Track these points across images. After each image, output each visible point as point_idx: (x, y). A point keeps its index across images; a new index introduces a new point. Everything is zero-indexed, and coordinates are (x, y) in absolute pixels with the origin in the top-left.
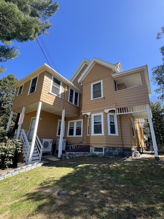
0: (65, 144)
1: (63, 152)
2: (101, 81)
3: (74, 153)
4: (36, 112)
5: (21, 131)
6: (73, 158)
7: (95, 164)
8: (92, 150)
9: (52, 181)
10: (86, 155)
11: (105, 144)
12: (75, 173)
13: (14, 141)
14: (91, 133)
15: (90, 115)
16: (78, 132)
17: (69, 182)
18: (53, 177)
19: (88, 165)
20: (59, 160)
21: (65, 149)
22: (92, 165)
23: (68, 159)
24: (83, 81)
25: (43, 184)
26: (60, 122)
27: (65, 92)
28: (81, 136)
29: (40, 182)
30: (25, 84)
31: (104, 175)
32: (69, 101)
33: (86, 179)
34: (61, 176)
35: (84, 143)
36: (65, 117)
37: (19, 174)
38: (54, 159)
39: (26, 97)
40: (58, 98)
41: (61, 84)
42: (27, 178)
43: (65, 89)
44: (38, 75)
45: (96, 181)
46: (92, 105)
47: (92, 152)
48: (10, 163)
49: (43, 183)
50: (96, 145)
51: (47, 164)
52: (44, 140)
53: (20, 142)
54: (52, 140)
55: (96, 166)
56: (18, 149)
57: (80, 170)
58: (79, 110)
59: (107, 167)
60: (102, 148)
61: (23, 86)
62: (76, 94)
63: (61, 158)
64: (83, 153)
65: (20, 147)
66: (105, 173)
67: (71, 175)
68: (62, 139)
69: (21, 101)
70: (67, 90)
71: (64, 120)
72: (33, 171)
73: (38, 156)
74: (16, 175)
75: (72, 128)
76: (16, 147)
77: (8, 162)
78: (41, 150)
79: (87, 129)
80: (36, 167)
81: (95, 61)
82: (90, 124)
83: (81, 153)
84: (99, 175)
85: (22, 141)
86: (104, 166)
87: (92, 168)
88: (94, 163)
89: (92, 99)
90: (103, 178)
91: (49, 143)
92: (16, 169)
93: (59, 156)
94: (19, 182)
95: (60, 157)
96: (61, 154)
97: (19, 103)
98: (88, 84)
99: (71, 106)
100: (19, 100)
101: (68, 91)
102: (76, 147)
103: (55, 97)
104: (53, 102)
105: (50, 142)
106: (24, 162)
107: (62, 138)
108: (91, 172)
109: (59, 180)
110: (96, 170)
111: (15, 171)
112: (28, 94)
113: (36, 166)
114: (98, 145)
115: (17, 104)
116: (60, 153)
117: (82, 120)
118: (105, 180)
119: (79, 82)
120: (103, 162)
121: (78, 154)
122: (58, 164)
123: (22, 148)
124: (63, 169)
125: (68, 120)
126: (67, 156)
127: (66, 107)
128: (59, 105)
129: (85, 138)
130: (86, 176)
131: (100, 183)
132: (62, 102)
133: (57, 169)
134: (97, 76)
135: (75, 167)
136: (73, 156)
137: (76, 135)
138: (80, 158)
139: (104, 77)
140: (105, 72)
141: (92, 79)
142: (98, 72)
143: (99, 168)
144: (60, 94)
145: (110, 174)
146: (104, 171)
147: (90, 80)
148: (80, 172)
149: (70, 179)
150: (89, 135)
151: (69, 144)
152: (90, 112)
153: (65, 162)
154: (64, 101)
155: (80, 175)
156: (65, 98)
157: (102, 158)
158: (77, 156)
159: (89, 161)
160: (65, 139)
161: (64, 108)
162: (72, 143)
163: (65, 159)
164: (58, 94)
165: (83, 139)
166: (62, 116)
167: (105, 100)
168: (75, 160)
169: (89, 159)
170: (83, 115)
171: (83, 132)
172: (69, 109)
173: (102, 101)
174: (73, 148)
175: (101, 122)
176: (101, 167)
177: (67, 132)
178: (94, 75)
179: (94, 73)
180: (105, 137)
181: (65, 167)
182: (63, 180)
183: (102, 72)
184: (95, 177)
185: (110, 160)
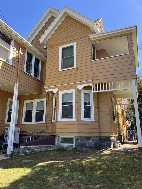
0: (18, 135)
1: (15, 146)
2: (74, 44)
6: (30, 154)
7: (62, 160)
8: (58, 141)
10: (49, 149)
11: (76, 132)
12: (33, 174)
14: (57, 118)
15: (57, 93)
19: (52, 163)
20: (8, 158)
21: (17, 141)
22: (58, 162)
23: (23, 156)
24: (47, 41)
26: (11, 103)
27: (18, 56)
28: (44, 122)
31: (74, 175)
32: (25, 71)
33: (48, 182)
34: (11, 180)
35: (48, 132)
36: (19, 95)
38: (0, 157)
40: (6, 65)
41: (12, 43)
43: (19, 51)
45: (63, 183)
46: (60, 78)
47: (58, 144)
50: (64, 134)
55: (63, 163)
57: (40, 170)
58: (40, 84)
59: (79, 163)
60: (73, 138)
62: (37, 61)
63: (12, 155)
64: (45, 146)
66: (75, 171)
67: (26, 178)
68: (14, 127)
70: (22, 54)
71: (18, 99)
75: (29, 111)
79: (53, 113)
82: (56, 105)
83: (43, 146)
84: (66, 174)
86: (74, 162)
87: (57, 166)
88: (60, 159)
89: (60, 69)
90: (73, 179)
93: (9, 152)
96: (12, 150)
98: (54, 47)
99: (28, 78)
101: (24, 55)
102: (35, 138)
107: (14, 125)
108: (55, 171)
109: (8, 187)
110: (63, 169)
114: (67, 134)
116: (10, 149)
117: (45, 100)
119: (41, 42)
120: (72, 158)
121: (38, 148)
122: (6, 164)
124: (14, 171)
125: (24, 99)
126: (21, 151)
127: (20, 80)
128: (9, 75)
129: (49, 125)
130: (48, 178)
131: (68, 186)
132: (13, 71)
133: (4, 171)
134: (68, 36)
135: (32, 166)
136: (29, 152)
137: (36, 121)
138: (41, 153)
139: (78, 38)
140: (80, 30)
141: (61, 40)
142: (70, 30)
143: (67, 165)
144: (11, 59)
145: (82, 172)
146: (74, 169)
147: (58, 41)
148: (41, 172)
149: (25, 184)
150: (55, 121)
151: (25, 134)
152: (57, 89)
153: (18, 160)
154: (17, 70)
155: (40, 176)
156: (18, 66)
157: (72, 151)
158: (36, 152)
159: (54, 157)
160: (19, 127)
161: (17, 80)
162: (29, 133)
163: (18, 155)
164: (7, 59)
165: (46, 126)
166: (13, 93)
167: (79, 71)
168: (34, 156)
169: (53, 154)
170: (46, 92)
171: (46, 117)
172: (25, 83)
173: (74, 72)
174: (31, 140)
175: (72, 102)
176: (71, 163)
177: (22, 117)
178: (65, 34)
179: (65, 31)
180: (77, 123)
181: (17, 167)
182: (14, 187)
183: (76, 30)
184: (61, 178)
185: (82, 153)
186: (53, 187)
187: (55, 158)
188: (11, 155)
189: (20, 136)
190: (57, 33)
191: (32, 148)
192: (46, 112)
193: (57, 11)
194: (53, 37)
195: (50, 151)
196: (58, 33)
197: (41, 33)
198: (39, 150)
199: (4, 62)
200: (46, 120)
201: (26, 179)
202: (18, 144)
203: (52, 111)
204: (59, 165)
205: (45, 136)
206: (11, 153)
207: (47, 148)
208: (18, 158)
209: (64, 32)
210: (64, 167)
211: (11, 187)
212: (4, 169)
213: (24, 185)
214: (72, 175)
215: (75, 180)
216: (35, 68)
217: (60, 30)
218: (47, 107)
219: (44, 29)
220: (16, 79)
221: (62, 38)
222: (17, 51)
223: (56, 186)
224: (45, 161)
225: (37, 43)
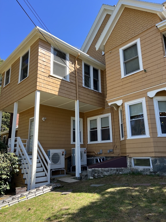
0: (85, 155)
1: (83, 168)
2: (138, 41)
3: (100, 169)
4: (33, 109)
5: (16, 141)
6: (99, 177)
7: (136, 187)
8: (131, 163)
9: (65, 215)
10: (121, 173)
11: (153, 152)
12: (102, 201)
13: (8, 156)
14: (126, 136)
15: (122, 105)
16: (105, 135)
17: (92, 216)
18: (67, 207)
19: (124, 189)
20: (77, 181)
21: (85, 163)
22: (131, 188)
23: (92, 179)
24: (105, 46)
25: (51, 219)
26: (74, 121)
27: (75, 71)
28: (111, 141)
29: (48, 215)
30: (13, 66)
31: (153, 206)
32: (84, 86)
33: (120, 212)
34: (80, 206)
35: (117, 153)
36: (80, 113)
37: (19, 203)
38: (69, 180)
39: (17, 87)
40: (64, 82)
41: (68, 57)
42: (30, 209)
43: (75, 65)
44: (29, 49)
45: (138, 215)
46: (124, 87)
47: (131, 166)
48: (6, 188)
49: (52, 217)
50: (137, 155)
51: (59, 187)
52: (52, 151)
53: (16, 156)
54: (64, 150)
55: (137, 191)
56: (14, 166)
57: (110, 197)
58: (103, 96)
59: (158, 191)
60: (149, 159)
61: (9, 69)
62: (95, 71)
64: (115, 168)
65: (17, 164)
66: (154, 201)
67: (95, 204)
68: (79, 147)
69: (10, 94)
70: (78, 67)
71: (80, 117)
72: (39, 199)
73: (46, 176)
74: (15, 205)
75: (94, 129)
76: (12, 164)
77: (3, 186)
78: (49, 168)
79: (120, 129)
80: (42, 193)
81: (123, 5)
82: (123, 119)
83: (113, 169)
84: (142, 205)
85: (20, 155)
86: (152, 190)
87: (130, 193)
88: (134, 185)
89: (123, 76)
90: (151, 211)
91: (60, 156)
92: (14, 197)
93: (77, 175)
94: (18, 216)
95: (79, 176)
96: (80, 172)
97: (9, 98)
98: (113, 50)
99: (88, 93)
100: (8, 93)
101: (81, 68)
102: (103, 160)
103: (60, 81)
104: (58, 90)
105: (62, 153)
106: (26, 185)
108: (129, 200)
109: (76, 214)
110: (138, 197)
111: (13, 199)
112: (19, 82)
113: (42, 191)
114: (141, 155)
115: (6, 100)
116: (78, 171)
117: (109, 115)
118: (153, 214)
119: (97, 49)
120: (150, 184)
121: (108, 171)
122: (75, 188)
123: (20, 165)
124: (83, 196)
125: (87, 116)
126: (89, 174)
127: (80, 96)
128: (68, 93)
129: (118, 144)
130: (120, 207)
131: (145, 219)
132: (72, 87)
133: (73, 195)
134: (129, 33)
135: (101, 192)
136: (98, 175)
137: (102, 140)
138: (111, 177)
139: (141, 32)
140: (144, 21)
141: (120, 40)
142: (131, 25)
143: (143, 193)
144: (68, 75)
145: (164, 203)
146: (152, 198)
147: (117, 42)
148: (111, 200)
149: (94, 211)
150: (124, 139)
151: (92, 155)
152: (122, 100)
153: (86, 184)
154: (75, 86)
155: (110, 204)
156: (76, 81)
157: (149, 176)
158: (105, 175)
159: (126, 182)
160: (85, 147)
161: (77, 97)
162: (96, 154)
163: (87, 179)
164: (64, 76)
165: (114, 145)
166: (75, 111)
167: (148, 74)
168: (103, 180)
169: (125, 179)
170: (109, 106)
171: (113, 135)
172: (86, 98)
173: (141, 77)
174: (99, 162)
175: (143, 114)
176: (148, 191)
177: (87, 135)
178: (124, 32)
179: (124, 28)
180: (152, 140)
181: (86, 192)
182: (83, 214)
183: (138, 23)
184: (136, 209)
185: (163, 179)
186: (126, 219)
187: (128, 183)
188: (80, 178)
189: (87, 157)
190: (114, 33)
191: (101, 171)
192: (112, 129)
193: (112, 7)
194: (111, 40)
195: (122, 174)
196: (116, 33)
197: (97, 38)
198: (109, 173)
199: (62, 80)
200: (114, 138)
201: (95, 206)
202: (86, 166)
203: (119, 127)
204: (132, 192)
205: (115, 157)
206: (80, 176)
207: (117, 171)
208: (87, 182)
209: (123, 30)
210: (139, 195)
211: (80, 214)
212: (73, 193)
213: (93, 213)
214: (150, 206)
215: (155, 213)
216: (94, 80)
217: (118, 29)
218: (113, 123)
219: (99, 33)
220: (75, 96)
221: (121, 37)
222: (73, 65)
223: (129, 218)
224: (116, 187)
225: (93, 51)
